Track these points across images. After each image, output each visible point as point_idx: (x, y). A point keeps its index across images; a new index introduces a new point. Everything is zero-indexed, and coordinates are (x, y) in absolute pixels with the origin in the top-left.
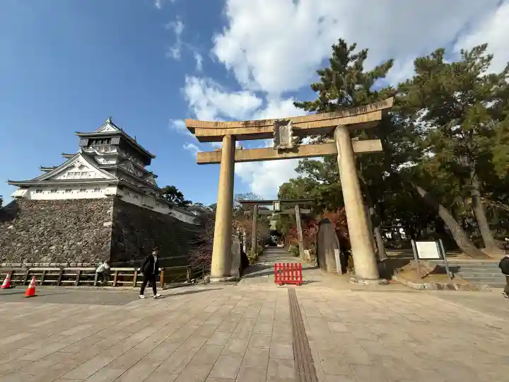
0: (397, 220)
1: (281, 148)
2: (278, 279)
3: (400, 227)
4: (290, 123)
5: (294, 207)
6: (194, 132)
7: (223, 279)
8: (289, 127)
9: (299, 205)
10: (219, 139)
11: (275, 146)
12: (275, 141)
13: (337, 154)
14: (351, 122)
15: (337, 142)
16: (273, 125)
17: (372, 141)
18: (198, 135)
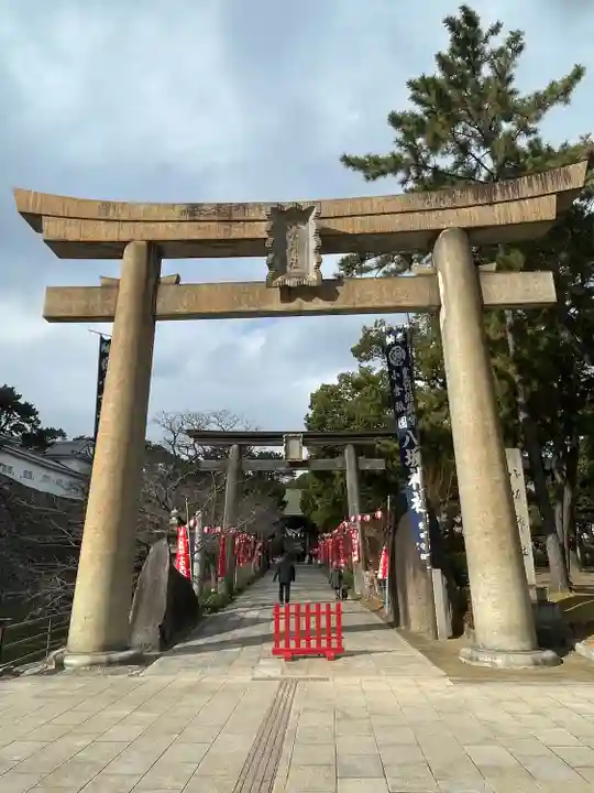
1: (288, 283)
4: (312, 217)
5: (341, 453)
6: (38, 228)
8: (311, 227)
9: (356, 447)
10: (113, 250)
11: (272, 278)
12: (270, 266)
13: (440, 306)
14: (478, 223)
15: (439, 274)
16: (266, 218)
17: (530, 275)
18: (52, 238)
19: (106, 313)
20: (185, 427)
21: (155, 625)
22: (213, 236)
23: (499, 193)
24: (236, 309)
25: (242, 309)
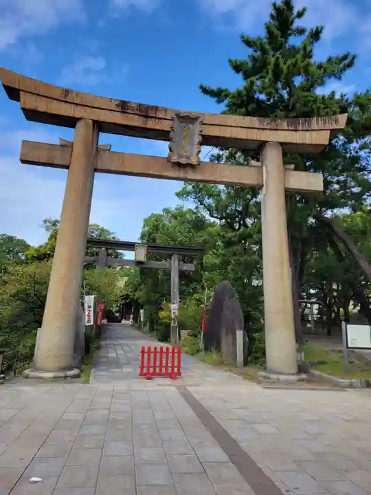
0: (312, 291)
1: (180, 161)
2: (145, 370)
3: (315, 303)
4: (198, 122)
6: (16, 99)
8: (197, 128)
10: (70, 122)
11: (170, 157)
13: (263, 186)
15: (264, 167)
18: (27, 107)
19: (64, 163)
23: (301, 125)
24: (147, 172)
25: (151, 172)
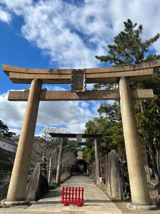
6: (8, 75)
7: (16, 202)
11: (72, 90)
12: (72, 87)
13: (120, 98)
14: (131, 75)
15: (120, 89)
16: (71, 73)
17: (146, 90)
18: (11, 78)
19: (25, 99)
20: (49, 132)
21: (34, 192)
22: (56, 78)
23: (137, 67)
24: (62, 98)
25: (64, 98)
